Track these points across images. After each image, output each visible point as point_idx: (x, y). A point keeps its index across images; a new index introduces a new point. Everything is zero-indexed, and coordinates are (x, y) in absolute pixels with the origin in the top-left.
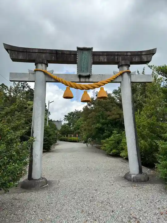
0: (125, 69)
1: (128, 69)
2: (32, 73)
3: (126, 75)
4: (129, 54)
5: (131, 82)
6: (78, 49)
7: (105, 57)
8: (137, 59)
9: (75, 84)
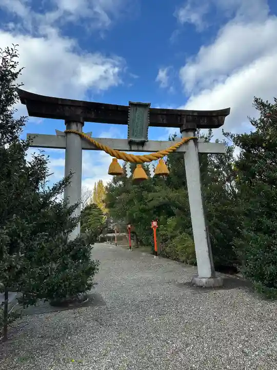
0: (191, 135)
1: (194, 135)
2: (62, 136)
3: (191, 143)
4: (196, 114)
5: (199, 153)
6: (131, 104)
7: (165, 116)
8: (206, 122)
9: (124, 154)
